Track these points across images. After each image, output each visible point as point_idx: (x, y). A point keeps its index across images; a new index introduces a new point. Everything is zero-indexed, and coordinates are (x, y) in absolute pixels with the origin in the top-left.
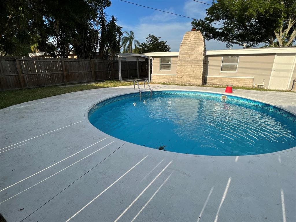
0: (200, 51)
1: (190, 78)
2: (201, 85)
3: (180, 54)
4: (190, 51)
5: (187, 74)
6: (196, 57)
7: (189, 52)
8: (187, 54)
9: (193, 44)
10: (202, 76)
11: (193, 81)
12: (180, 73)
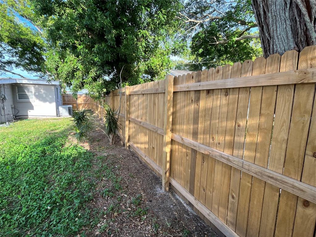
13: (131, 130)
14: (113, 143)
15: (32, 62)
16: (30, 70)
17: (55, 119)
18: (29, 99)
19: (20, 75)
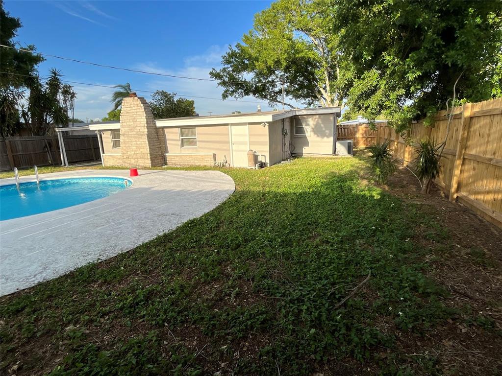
0: (142, 123)
1: (138, 158)
2: (151, 167)
3: (122, 126)
4: (132, 123)
5: (133, 153)
6: (139, 130)
7: (130, 123)
8: (129, 126)
9: (133, 113)
10: (149, 155)
11: (141, 162)
12: (126, 152)
13: (466, 175)
14: (428, 193)
15: (302, 87)
16: (299, 97)
17: (331, 159)
18: (305, 133)
19: (290, 105)
